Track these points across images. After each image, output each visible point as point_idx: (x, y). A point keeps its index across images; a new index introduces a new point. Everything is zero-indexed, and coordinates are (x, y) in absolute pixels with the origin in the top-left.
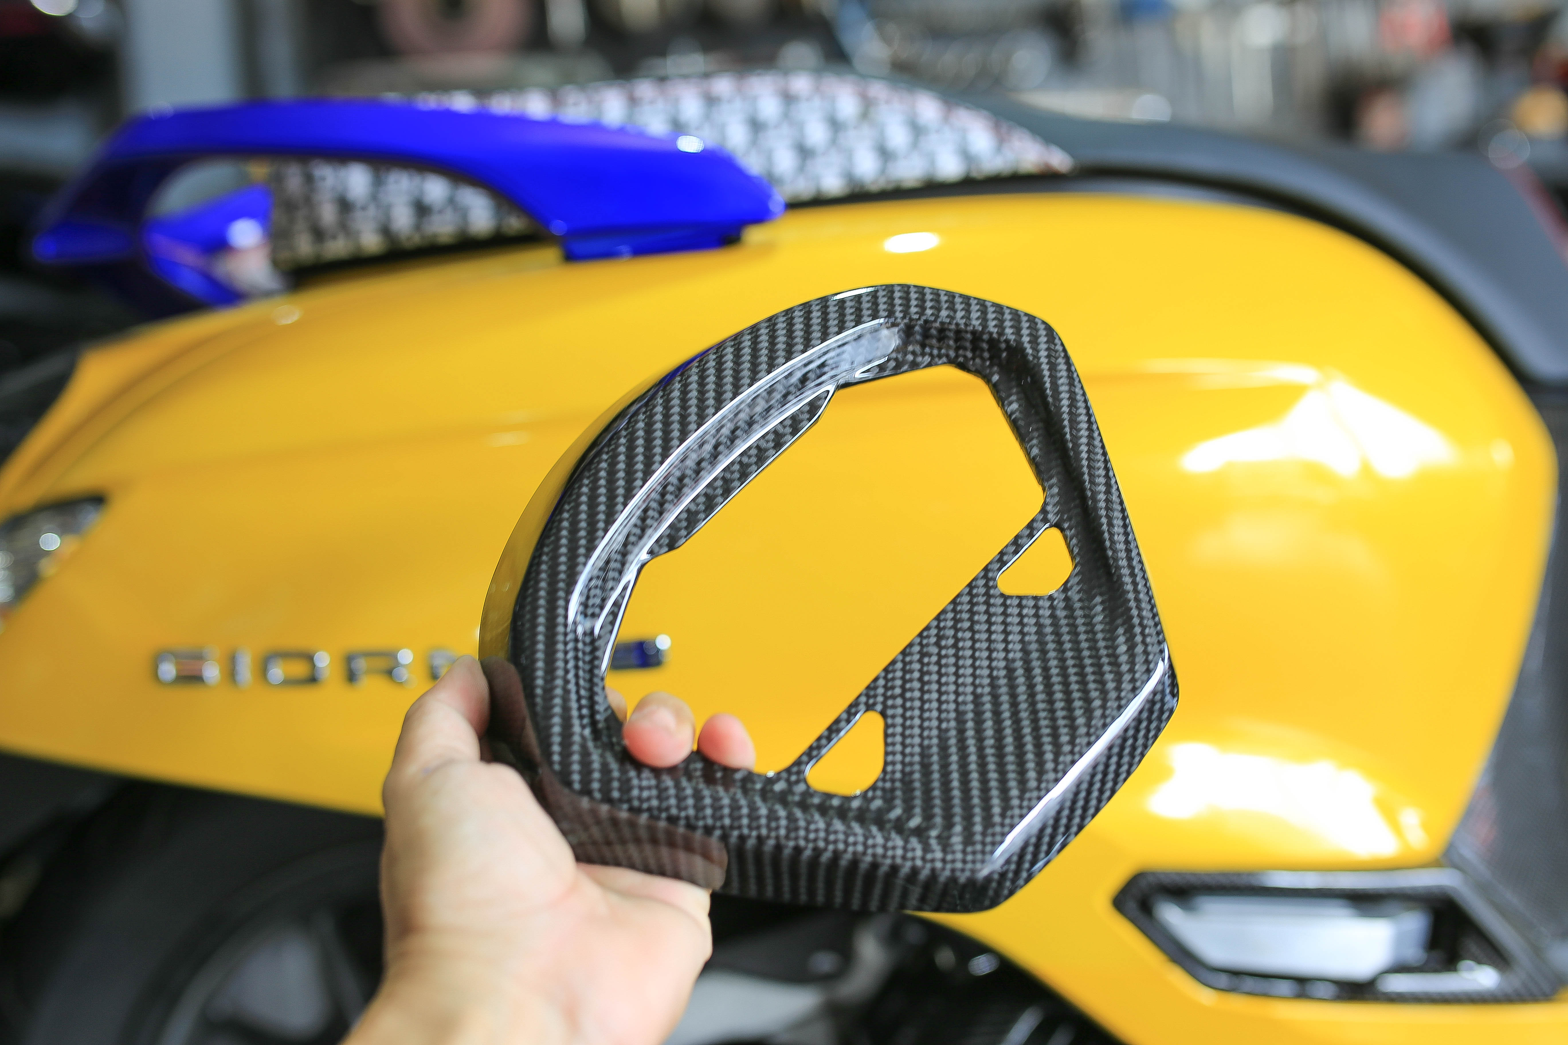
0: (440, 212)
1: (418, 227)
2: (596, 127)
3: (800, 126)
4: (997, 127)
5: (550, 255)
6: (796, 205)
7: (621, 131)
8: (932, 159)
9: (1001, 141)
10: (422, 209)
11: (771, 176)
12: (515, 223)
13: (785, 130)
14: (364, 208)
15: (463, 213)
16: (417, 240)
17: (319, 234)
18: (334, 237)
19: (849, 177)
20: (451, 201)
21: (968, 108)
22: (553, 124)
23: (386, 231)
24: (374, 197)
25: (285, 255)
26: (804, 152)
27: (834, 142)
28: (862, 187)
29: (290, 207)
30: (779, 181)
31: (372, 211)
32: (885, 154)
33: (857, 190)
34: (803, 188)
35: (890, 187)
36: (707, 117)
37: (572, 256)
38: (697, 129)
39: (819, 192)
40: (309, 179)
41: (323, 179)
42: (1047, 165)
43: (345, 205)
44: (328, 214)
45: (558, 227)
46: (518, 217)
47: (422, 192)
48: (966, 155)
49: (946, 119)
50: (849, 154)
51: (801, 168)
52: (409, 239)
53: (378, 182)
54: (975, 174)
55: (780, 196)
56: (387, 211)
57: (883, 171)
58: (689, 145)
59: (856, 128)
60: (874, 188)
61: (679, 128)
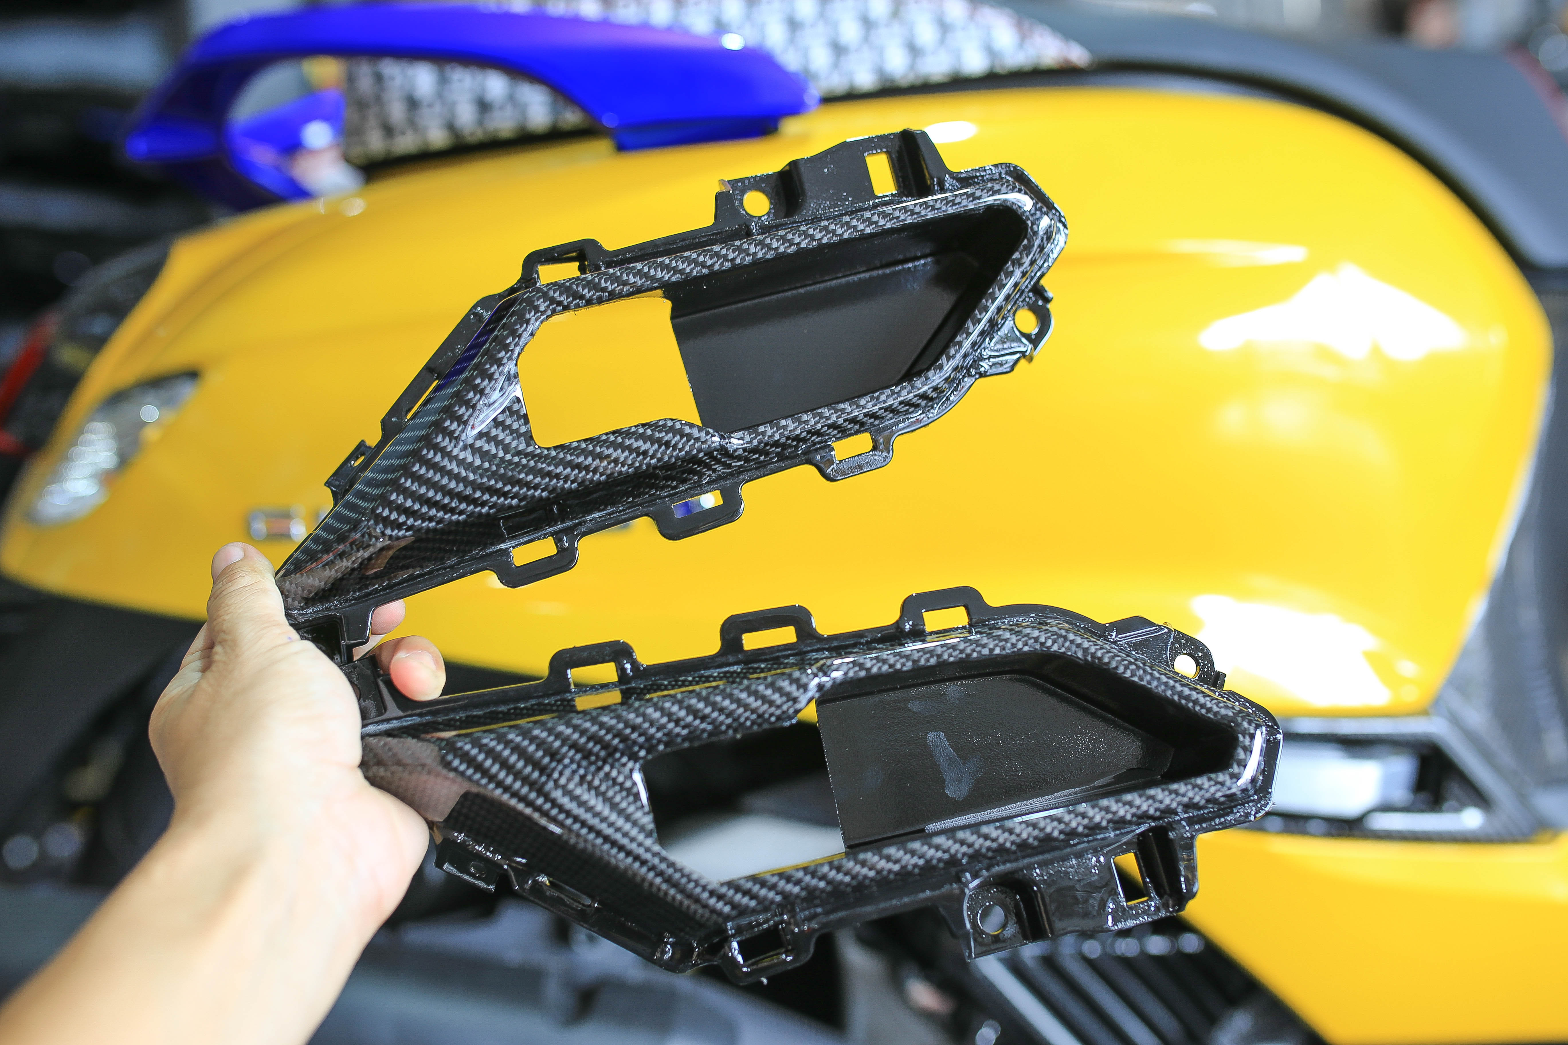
0: (501, 108)
1: (480, 123)
2: (645, 26)
3: (835, 25)
4: (1019, 25)
5: (602, 147)
6: (830, 100)
7: (669, 29)
8: (957, 54)
9: (1023, 37)
10: (483, 106)
11: (807, 71)
12: (572, 117)
13: (821, 28)
14: (430, 106)
15: (522, 109)
16: (479, 135)
17: (389, 130)
18: (403, 133)
19: (880, 72)
20: (511, 98)
21: (992, 6)
22: (604, 24)
23: (451, 127)
24: (440, 95)
25: (357, 151)
26: (838, 50)
27: (866, 39)
28: (893, 81)
29: (361, 105)
30: (815, 77)
31: (438, 108)
32: (914, 50)
33: (888, 85)
34: (836, 83)
35: (918, 82)
36: (748, 17)
37: (622, 147)
38: (739, 28)
39: (852, 87)
40: (379, 78)
41: (392, 78)
42: (1067, 61)
43: (413, 103)
44: (397, 112)
45: (609, 121)
46: (573, 112)
47: (483, 89)
48: (990, 51)
49: (972, 17)
50: (880, 51)
51: (836, 65)
52: (472, 134)
53: (443, 81)
54: (998, 70)
55: (815, 91)
56: (451, 107)
57: (912, 67)
58: (732, 42)
59: (887, 26)
60: (904, 83)
61: (721, 28)
